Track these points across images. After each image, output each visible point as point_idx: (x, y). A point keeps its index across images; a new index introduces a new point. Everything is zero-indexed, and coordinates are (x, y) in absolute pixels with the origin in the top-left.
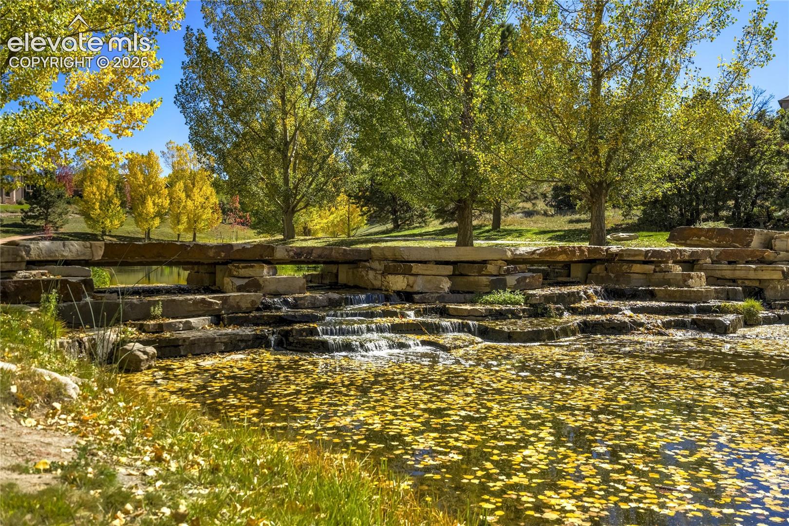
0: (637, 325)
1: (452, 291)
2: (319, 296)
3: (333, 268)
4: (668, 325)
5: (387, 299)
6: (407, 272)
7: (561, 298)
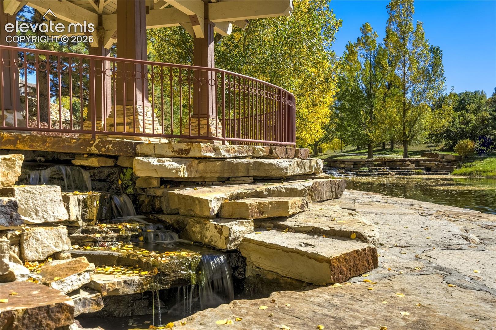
0: (389, 174)
1: (353, 167)
2: (327, 168)
3: (330, 163)
4: (395, 174)
5: (340, 169)
6: (344, 164)
7: (376, 169)
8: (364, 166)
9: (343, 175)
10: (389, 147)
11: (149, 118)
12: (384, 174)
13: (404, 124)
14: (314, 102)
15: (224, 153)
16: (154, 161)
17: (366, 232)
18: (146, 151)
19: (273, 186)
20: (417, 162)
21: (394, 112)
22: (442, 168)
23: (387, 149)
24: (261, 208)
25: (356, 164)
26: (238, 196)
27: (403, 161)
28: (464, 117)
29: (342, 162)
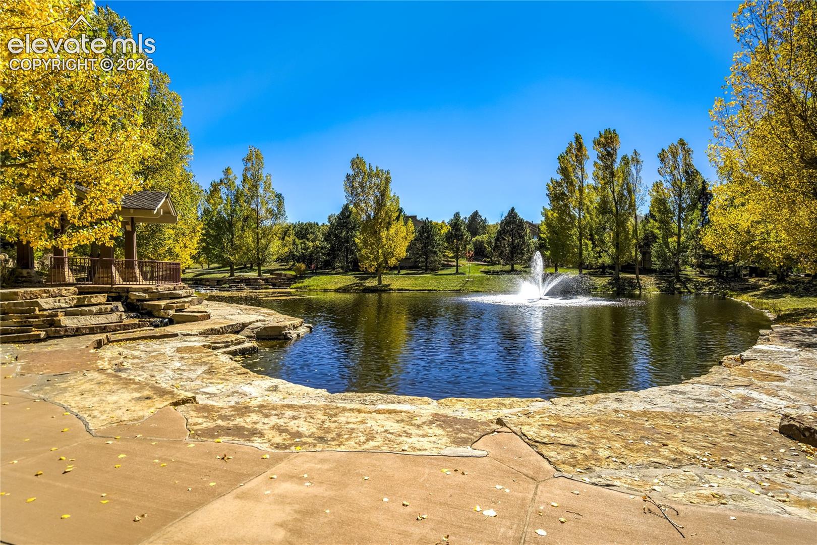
8: (225, 283)
9: (208, 291)
10: (249, 265)
11: (118, 277)
12: (241, 289)
13: (258, 250)
14: (185, 244)
15: (160, 290)
16: (137, 294)
17: (207, 311)
18: (132, 290)
19: (178, 300)
20: (266, 280)
21: (249, 238)
22: (283, 284)
23: (248, 267)
24: (177, 307)
25: (219, 283)
26: (168, 304)
27: (256, 279)
28: (305, 244)
29: (208, 280)
